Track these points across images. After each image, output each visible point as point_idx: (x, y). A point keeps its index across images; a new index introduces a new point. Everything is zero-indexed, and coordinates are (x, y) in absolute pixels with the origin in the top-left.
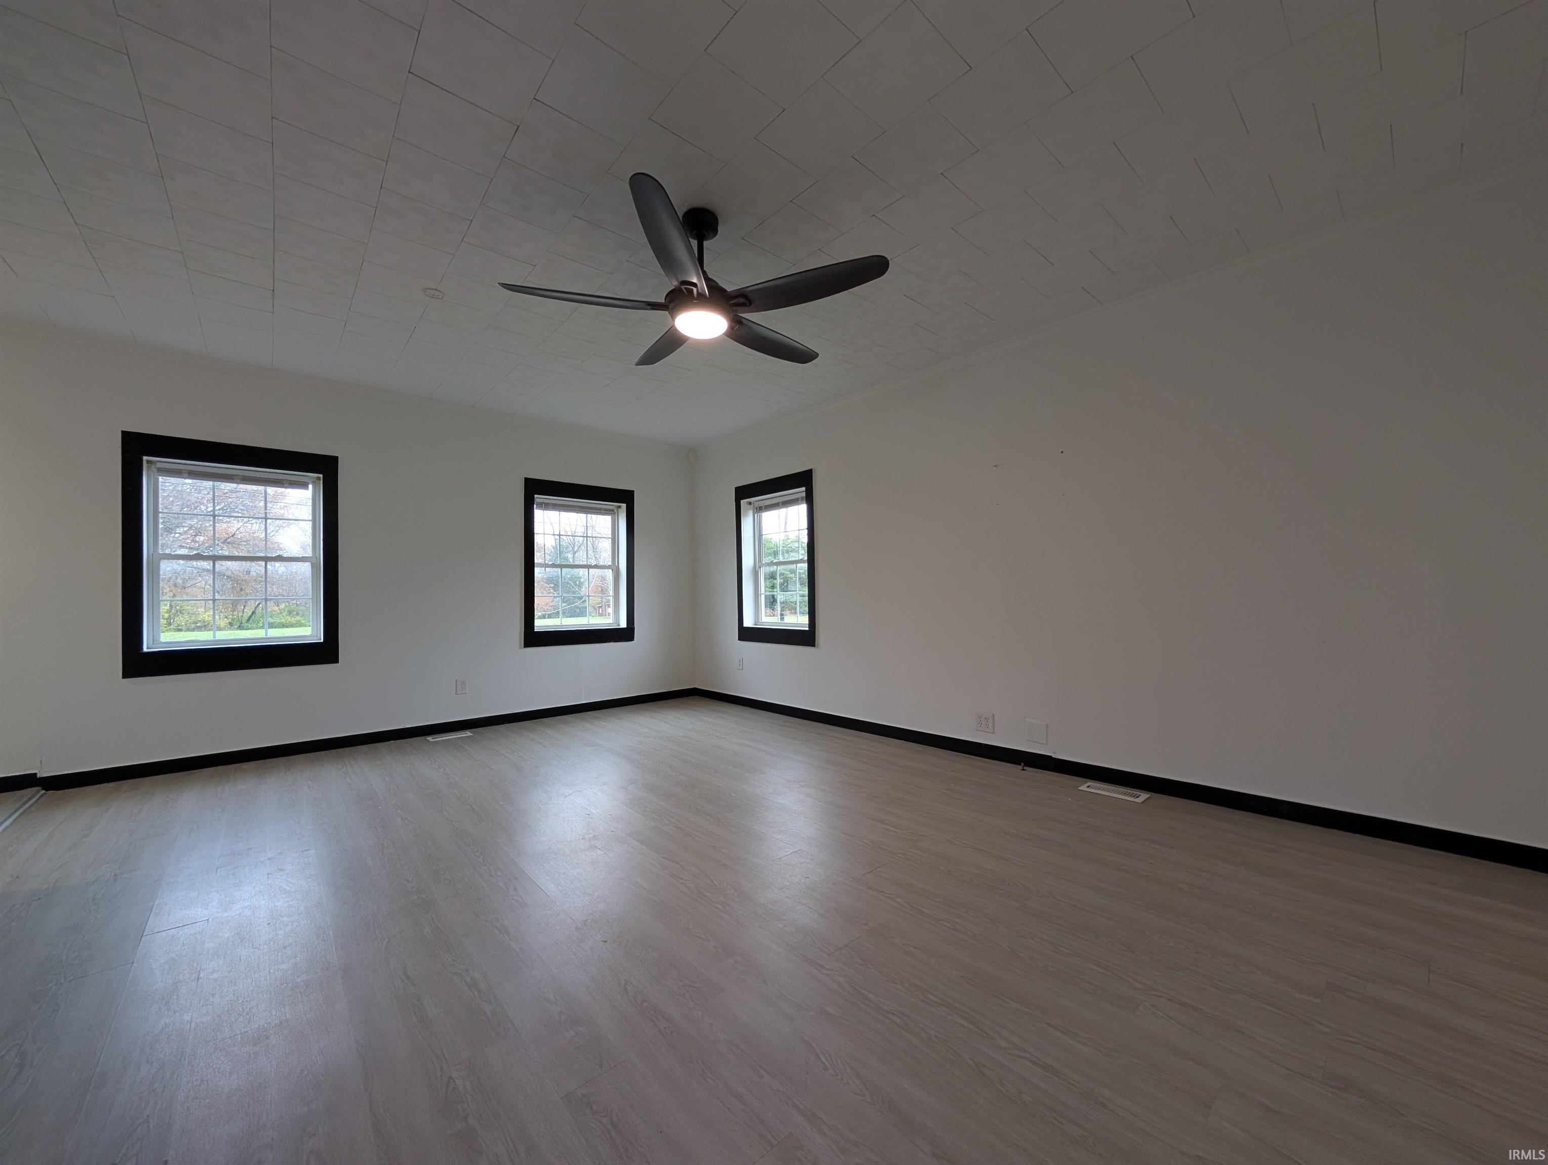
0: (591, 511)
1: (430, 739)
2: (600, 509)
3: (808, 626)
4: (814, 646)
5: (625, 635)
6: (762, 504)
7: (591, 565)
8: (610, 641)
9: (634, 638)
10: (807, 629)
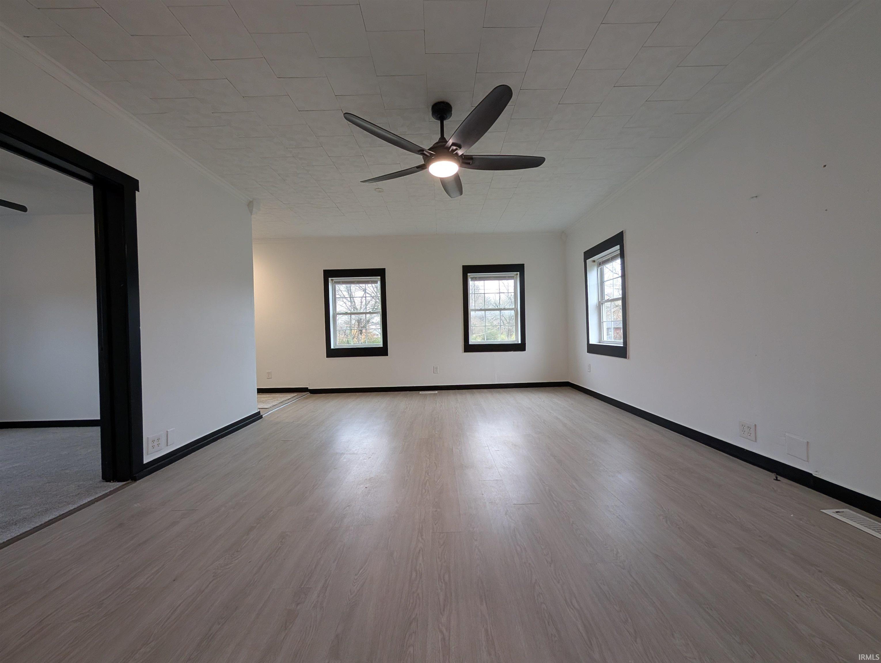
0: (501, 278)
1: (421, 392)
2: (505, 277)
3: (622, 343)
4: (626, 357)
5: (520, 347)
6: (601, 260)
7: (502, 309)
8: (511, 351)
9: (525, 349)
10: (622, 345)
